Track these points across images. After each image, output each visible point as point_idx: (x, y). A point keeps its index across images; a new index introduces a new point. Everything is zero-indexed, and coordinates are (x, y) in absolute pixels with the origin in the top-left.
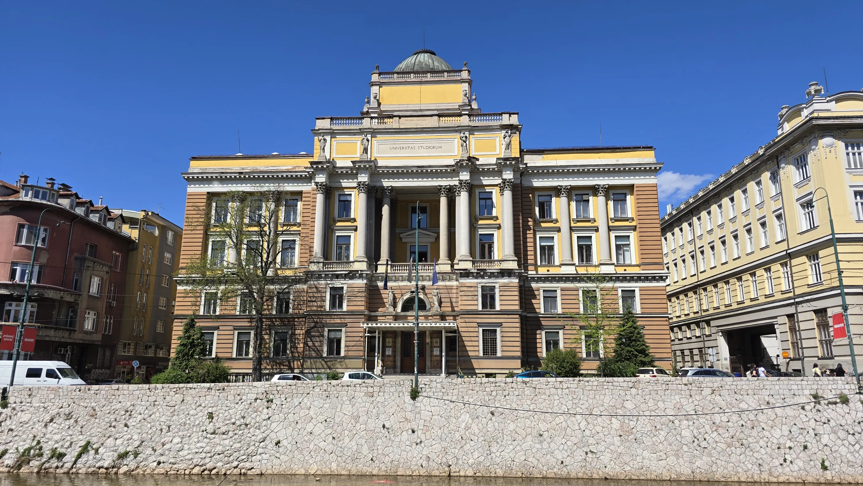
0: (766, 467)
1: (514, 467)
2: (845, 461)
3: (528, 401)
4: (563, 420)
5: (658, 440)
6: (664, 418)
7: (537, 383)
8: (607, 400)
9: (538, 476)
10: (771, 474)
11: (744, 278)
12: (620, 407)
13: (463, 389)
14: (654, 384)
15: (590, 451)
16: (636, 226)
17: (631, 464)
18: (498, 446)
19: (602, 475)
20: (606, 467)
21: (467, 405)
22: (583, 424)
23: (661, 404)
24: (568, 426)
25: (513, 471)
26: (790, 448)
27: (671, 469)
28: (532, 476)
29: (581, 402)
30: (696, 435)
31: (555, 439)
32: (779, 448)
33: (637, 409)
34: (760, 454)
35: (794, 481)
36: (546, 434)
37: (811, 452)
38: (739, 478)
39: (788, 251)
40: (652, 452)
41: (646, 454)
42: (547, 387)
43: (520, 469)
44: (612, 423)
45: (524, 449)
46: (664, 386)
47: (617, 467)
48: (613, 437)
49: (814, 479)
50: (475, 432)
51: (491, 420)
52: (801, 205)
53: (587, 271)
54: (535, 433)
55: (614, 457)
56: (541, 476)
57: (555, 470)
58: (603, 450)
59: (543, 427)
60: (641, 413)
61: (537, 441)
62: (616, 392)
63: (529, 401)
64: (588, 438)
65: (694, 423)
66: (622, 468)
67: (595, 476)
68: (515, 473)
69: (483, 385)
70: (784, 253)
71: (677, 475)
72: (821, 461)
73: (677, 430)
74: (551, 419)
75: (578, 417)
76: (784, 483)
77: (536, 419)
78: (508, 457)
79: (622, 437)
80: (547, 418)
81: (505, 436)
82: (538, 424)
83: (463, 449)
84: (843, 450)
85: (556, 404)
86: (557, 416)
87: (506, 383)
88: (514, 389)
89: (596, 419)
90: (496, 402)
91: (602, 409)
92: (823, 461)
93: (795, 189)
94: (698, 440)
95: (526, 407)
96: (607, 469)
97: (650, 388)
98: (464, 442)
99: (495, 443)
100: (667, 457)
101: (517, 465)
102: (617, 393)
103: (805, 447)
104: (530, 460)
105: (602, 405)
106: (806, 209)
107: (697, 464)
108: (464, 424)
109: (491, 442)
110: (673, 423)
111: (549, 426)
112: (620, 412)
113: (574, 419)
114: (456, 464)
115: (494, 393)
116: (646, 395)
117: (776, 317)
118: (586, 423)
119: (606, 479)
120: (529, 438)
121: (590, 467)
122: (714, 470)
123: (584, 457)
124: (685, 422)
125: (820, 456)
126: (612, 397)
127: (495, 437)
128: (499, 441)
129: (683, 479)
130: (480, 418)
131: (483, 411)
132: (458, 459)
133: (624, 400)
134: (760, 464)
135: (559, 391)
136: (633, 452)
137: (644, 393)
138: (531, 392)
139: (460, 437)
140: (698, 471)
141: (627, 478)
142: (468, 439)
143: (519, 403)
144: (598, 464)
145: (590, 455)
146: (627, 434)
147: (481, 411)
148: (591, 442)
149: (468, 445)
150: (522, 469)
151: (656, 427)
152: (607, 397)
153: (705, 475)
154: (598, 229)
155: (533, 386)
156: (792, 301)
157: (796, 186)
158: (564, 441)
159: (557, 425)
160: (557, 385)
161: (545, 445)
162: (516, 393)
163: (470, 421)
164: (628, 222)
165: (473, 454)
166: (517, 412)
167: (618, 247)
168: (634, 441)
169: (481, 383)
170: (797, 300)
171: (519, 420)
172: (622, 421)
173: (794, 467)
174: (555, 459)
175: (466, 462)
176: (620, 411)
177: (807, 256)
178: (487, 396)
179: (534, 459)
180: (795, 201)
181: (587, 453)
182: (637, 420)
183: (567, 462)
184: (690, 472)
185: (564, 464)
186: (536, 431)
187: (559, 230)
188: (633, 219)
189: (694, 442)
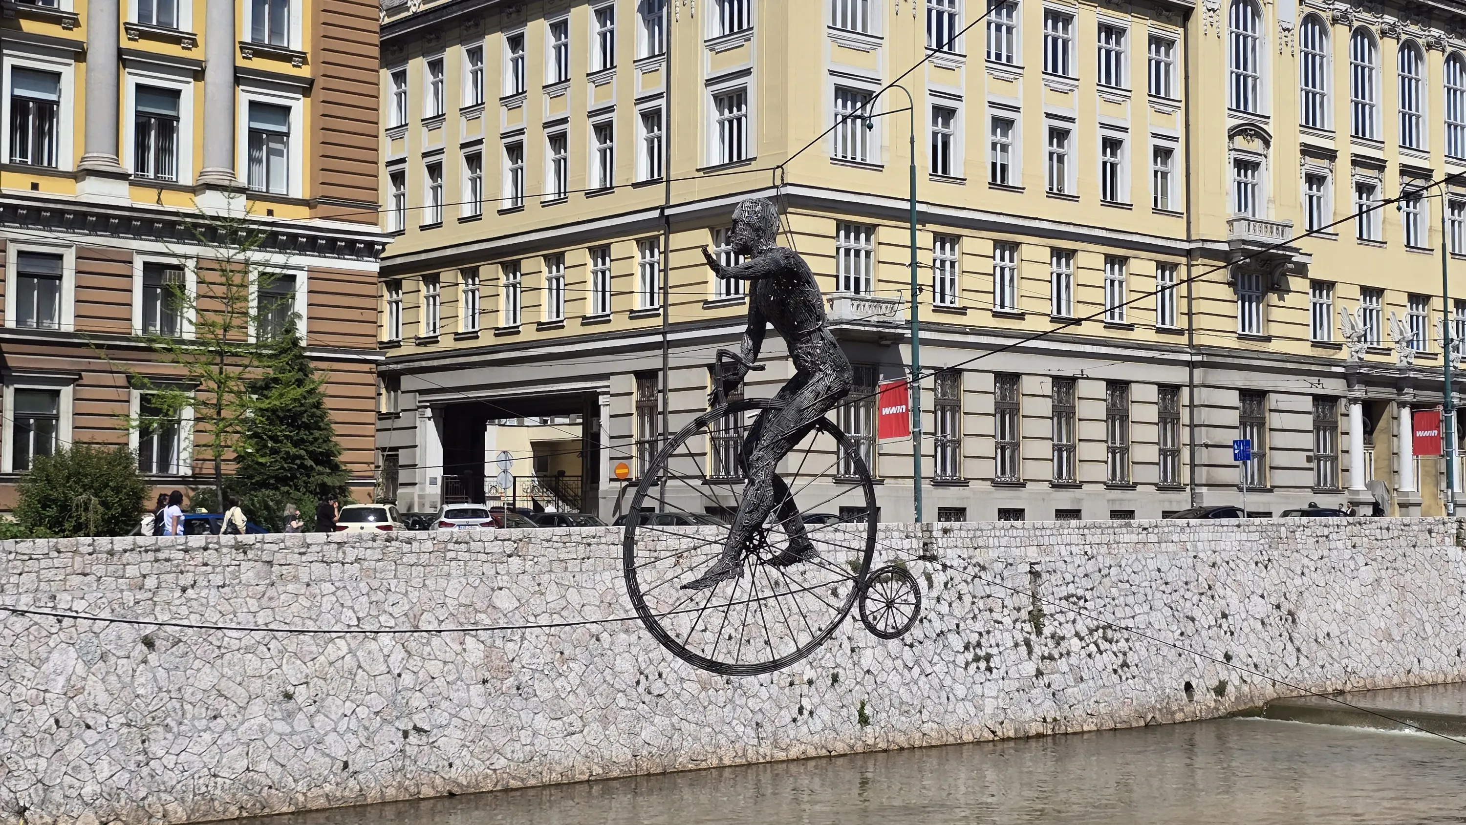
0: (769, 728)
1: (218, 792)
2: (896, 702)
3: (251, 601)
4: (345, 650)
5: (566, 685)
6: (580, 630)
7: (275, 547)
8: (453, 588)
9: (285, 809)
10: (776, 744)
11: (527, 265)
12: (485, 607)
13: (54, 571)
14: (561, 544)
15: (415, 728)
16: (311, 82)
17: (508, 750)
18: (170, 736)
19: (442, 788)
20: (451, 765)
21: (67, 622)
22: (398, 655)
23: (573, 596)
24: (359, 667)
25: (216, 803)
26: (810, 682)
27: (592, 752)
28: (267, 811)
29: (392, 598)
30: (643, 667)
31: (326, 704)
32: (791, 684)
33: (521, 610)
34: (759, 700)
35: (814, 754)
36: (302, 694)
37: (843, 688)
38: (721, 759)
39: (667, 212)
40: (552, 715)
41: (540, 722)
42: (304, 558)
43: (234, 795)
44: (465, 650)
45: (244, 739)
46: (581, 548)
47: (477, 762)
48: (468, 685)
49: (846, 747)
50: (99, 700)
51: (145, 661)
52: (715, 97)
53: (159, 201)
54: (273, 691)
55: (470, 738)
56: (292, 809)
57: (328, 788)
58: (444, 723)
59: (292, 671)
60: (531, 619)
61: (278, 715)
62: (475, 568)
63: (254, 601)
64: (410, 694)
65: (639, 638)
66: (488, 763)
67: (427, 791)
68: (222, 809)
69: (115, 558)
70: (656, 214)
71: (603, 768)
72: (859, 706)
73: (606, 658)
74: (314, 648)
75: (385, 639)
76: (798, 759)
77: (274, 652)
78: (198, 765)
79: (488, 685)
80: (305, 648)
81: (188, 707)
82: (280, 667)
83: (63, 757)
84: (894, 679)
85: (326, 606)
86: (332, 640)
87: (186, 551)
88: (209, 569)
89: (428, 643)
90: (158, 608)
91: (442, 614)
92: (863, 705)
93: (707, 52)
94: (647, 677)
95: (245, 619)
96: (453, 770)
97: (552, 554)
98: (63, 734)
99: (160, 729)
100: (584, 726)
101: (226, 787)
102: (475, 571)
103: (835, 679)
104: (262, 767)
105: (443, 605)
106: (726, 111)
107: (643, 734)
108: (61, 681)
109: (147, 726)
110: (598, 640)
111: (310, 669)
112: (485, 620)
113: (373, 646)
114: (43, 802)
115: (151, 583)
116: (541, 573)
117: (606, 376)
118: (403, 654)
119: (451, 795)
120: (257, 707)
121: (414, 768)
122: (676, 745)
123: (398, 746)
124: (623, 636)
125: (858, 694)
126: (464, 581)
127: (159, 713)
128: (173, 724)
129: (615, 774)
130: (112, 660)
131: (119, 638)
132: (47, 788)
133: (493, 589)
134: (757, 724)
135: (336, 569)
136: (512, 720)
137: (537, 568)
138: (258, 575)
139: (52, 721)
140: (645, 753)
141: (499, 788)
142: (78, 725)
143: (225, 607)
144: (433, 758)
145: (413, 738)
146: (500, 675)
147: (112, 637)
148: (416, 704)
149: (77, 741)
150: (239, 795)
151: (562, 653)
152: (454, 583)
153: (658, 760)
154: (203, 71)
155: (265, 557)
156: (659, 338)
157: (711, 45)
158: (349, 706)
159: (331, 664)
160: (331, 552)
161: (301, 723)
162: (217, 580)
163: (80, 669)
164: (289, 65)
165: (97, 768)
166: (220, 634)
167: (255, 137)
168: (515, 691)
169: (111, 553)
170: (670, 337)
171: (228, 656)
172: (489, 642)
173: (816, 724)
174: (327, 759)
175: (74, 793)
176: (483, 616)
177: (712, 229)
178: (130, 590)
179: (272, 764)
180: (701, 83)
181: (406, 734)
182: (523, 638)
183: (358, 761)
184: (630, 757)
185: (351, 769)
186: (274, 686)
187: (79, 53)
188: (303, 58)
189: (638, 683)
